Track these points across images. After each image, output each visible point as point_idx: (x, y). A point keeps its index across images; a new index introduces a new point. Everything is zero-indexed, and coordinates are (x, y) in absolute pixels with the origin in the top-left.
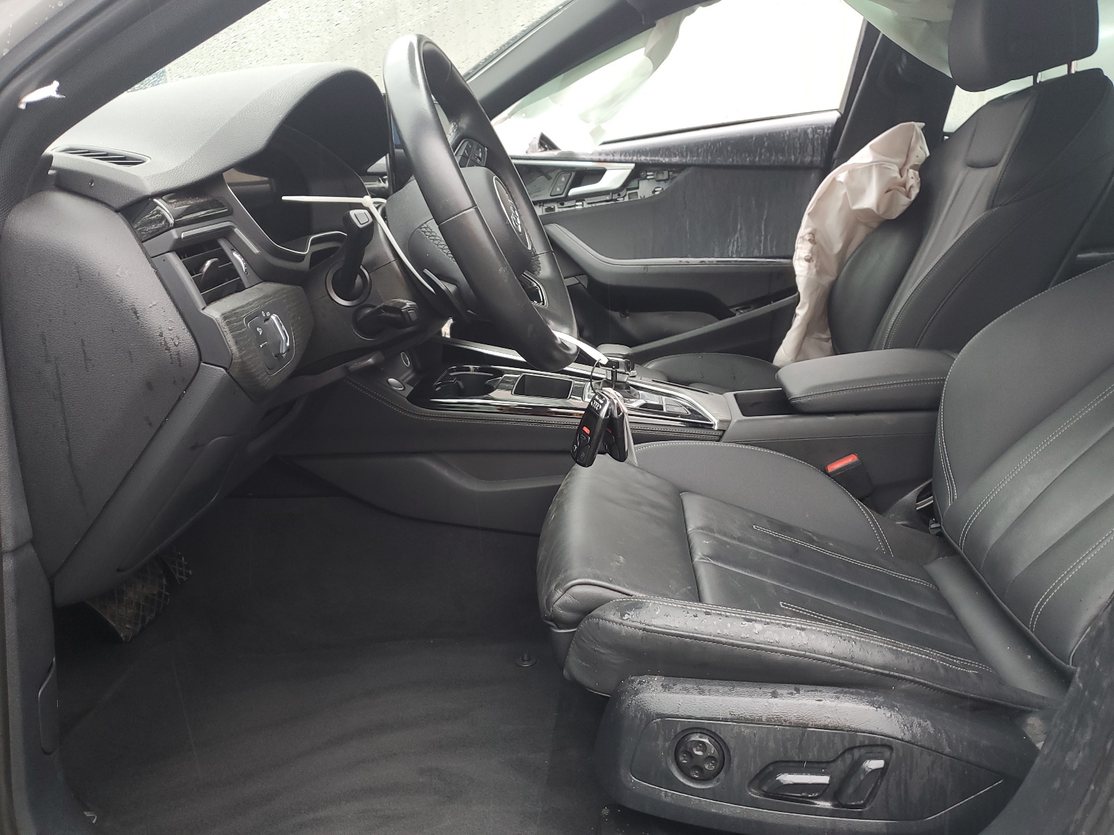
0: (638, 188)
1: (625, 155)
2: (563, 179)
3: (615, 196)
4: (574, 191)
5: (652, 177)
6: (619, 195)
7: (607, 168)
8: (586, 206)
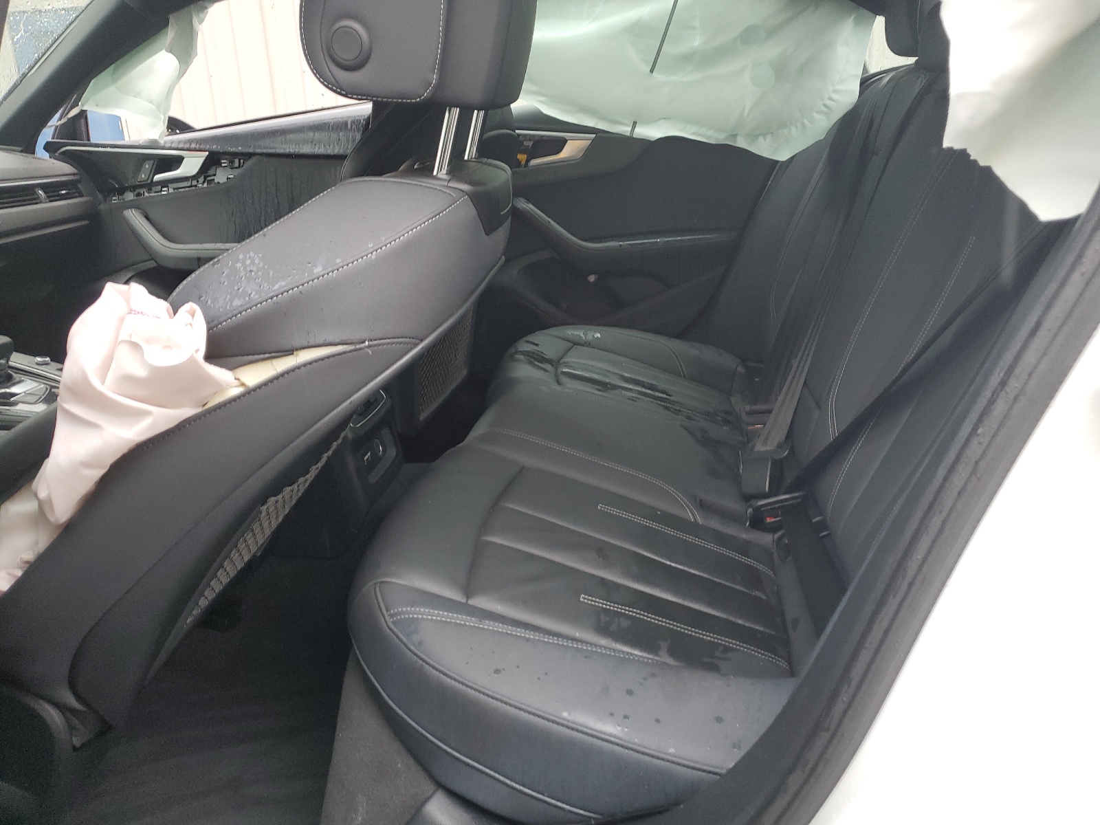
0: (215, 175)
1: (200, 144)
2: (147, 166)
3: (194, 183)
4: (158, 177)
5: (226, 165)
6: (198, 181)
7: (184, 156)
8: (171, 191)
